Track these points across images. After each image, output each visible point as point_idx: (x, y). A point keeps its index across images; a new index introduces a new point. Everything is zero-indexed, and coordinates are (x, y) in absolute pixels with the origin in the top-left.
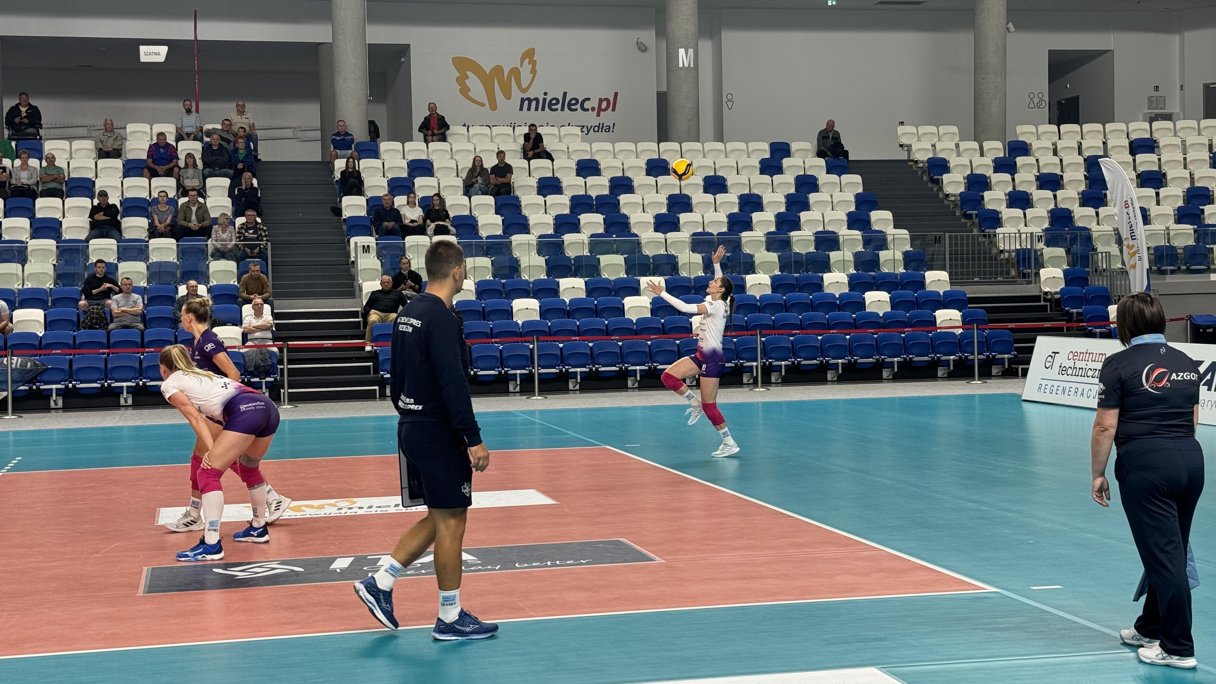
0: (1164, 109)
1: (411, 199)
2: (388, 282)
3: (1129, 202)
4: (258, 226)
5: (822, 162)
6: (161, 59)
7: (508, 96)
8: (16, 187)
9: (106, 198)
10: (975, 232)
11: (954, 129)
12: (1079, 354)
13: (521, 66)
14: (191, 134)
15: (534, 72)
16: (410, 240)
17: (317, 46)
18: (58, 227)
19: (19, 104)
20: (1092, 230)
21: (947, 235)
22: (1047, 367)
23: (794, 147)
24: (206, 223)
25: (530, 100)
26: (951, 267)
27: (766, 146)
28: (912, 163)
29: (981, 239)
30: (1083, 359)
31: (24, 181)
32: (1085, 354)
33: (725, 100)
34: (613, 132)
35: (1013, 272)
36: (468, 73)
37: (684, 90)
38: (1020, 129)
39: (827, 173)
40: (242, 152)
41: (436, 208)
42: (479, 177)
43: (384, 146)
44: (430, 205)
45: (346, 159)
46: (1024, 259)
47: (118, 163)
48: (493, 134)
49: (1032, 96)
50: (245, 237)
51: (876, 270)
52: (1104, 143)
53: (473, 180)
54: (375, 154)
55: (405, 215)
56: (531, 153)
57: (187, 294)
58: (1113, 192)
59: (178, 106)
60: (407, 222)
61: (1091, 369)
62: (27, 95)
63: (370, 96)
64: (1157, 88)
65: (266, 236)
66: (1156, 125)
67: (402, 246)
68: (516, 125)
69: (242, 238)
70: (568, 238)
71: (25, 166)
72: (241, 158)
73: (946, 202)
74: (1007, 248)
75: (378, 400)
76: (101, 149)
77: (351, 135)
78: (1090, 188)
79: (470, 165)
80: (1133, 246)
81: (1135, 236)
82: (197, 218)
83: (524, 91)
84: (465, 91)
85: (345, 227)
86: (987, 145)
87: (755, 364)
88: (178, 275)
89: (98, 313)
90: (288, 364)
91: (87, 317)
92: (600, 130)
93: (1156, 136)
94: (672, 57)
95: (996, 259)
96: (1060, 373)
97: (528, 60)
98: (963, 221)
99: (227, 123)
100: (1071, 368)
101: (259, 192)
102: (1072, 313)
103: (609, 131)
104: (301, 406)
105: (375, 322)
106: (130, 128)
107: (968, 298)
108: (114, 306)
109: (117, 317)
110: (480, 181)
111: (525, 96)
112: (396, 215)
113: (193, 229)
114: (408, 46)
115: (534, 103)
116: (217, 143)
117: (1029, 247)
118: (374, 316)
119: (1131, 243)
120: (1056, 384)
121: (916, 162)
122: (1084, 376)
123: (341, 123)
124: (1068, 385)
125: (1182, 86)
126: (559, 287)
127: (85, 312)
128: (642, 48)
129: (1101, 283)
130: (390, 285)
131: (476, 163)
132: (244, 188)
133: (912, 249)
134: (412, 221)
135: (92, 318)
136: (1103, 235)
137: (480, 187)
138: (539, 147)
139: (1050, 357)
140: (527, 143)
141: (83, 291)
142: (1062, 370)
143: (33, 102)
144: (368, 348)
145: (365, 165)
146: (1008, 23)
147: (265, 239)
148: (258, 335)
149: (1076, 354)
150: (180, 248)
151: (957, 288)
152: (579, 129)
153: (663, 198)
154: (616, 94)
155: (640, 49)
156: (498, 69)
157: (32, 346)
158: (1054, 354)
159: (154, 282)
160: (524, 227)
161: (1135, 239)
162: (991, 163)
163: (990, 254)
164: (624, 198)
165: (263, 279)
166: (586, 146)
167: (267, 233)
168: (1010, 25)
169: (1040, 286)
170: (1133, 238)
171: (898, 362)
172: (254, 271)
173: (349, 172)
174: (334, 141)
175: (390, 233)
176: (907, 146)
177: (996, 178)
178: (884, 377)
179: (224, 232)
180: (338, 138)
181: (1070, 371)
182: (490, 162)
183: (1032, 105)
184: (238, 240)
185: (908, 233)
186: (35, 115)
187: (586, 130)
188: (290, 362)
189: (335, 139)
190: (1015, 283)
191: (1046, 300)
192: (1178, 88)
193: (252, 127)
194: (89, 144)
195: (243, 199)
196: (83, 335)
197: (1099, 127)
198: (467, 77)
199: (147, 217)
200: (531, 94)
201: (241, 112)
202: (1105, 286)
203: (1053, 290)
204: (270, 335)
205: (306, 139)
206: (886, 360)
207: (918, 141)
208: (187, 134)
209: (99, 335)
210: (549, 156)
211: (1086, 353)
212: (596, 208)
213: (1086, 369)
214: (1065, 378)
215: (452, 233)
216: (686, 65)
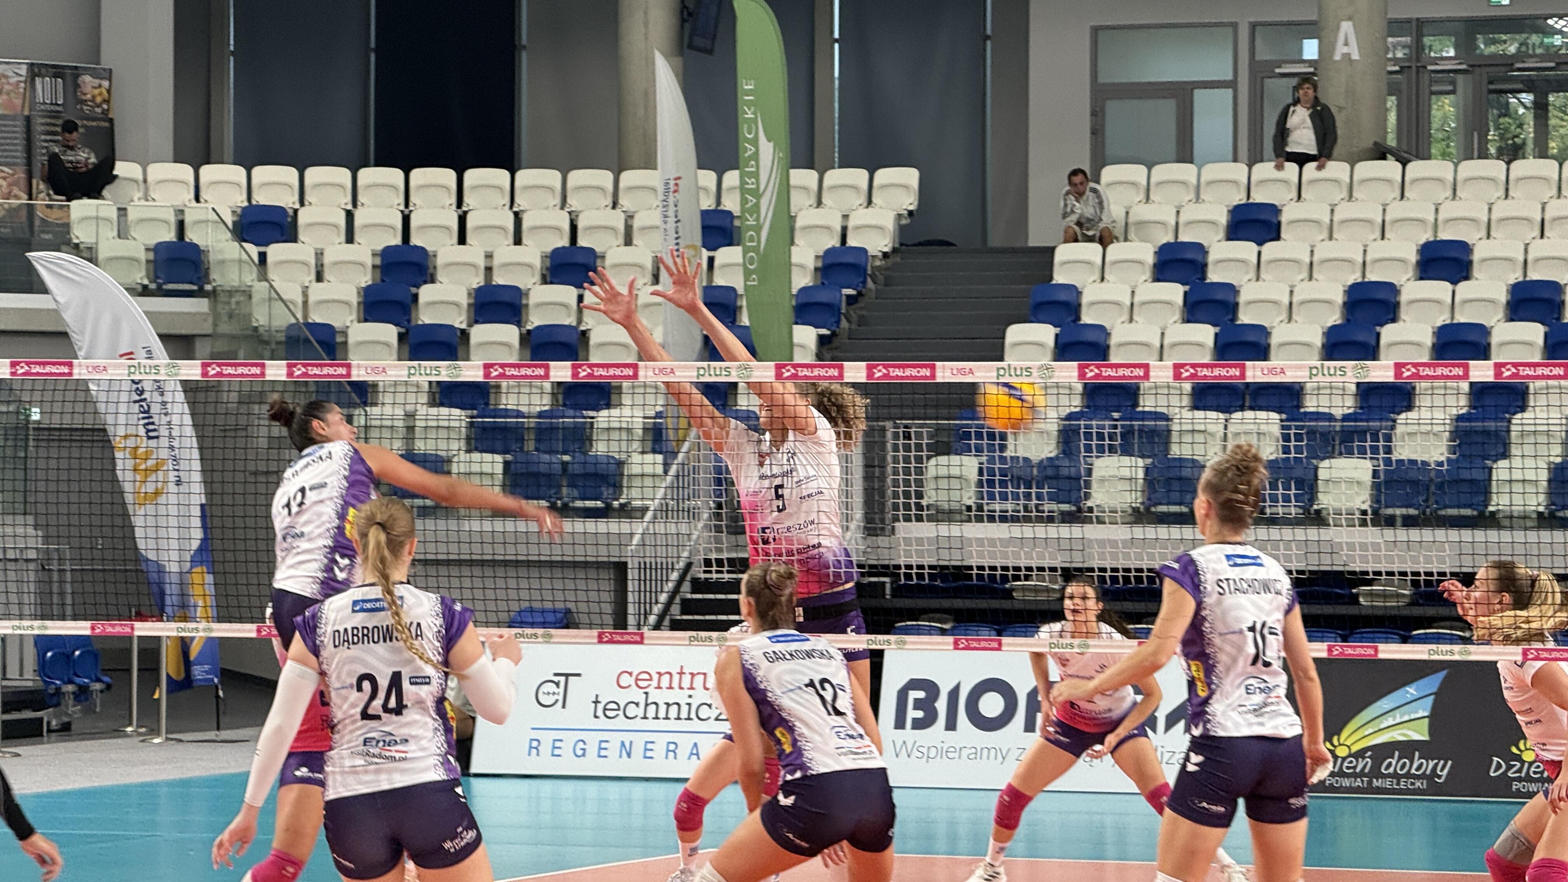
3: (140, 356)
12: (655, 676)
30: (675, 684)
32: (676, 678)
58: (83, 332)
81: (157, 430)
96: (600, 713)
100: (637, 704)
120: (591, 737)
122: (689, 719)
124: (639, 740)
139: (550, 684)
142: (605, 709)
161: (159, 437)
170: (152, 434)
211: (681, 673)
213: (688, 704)
214: (620, 722)
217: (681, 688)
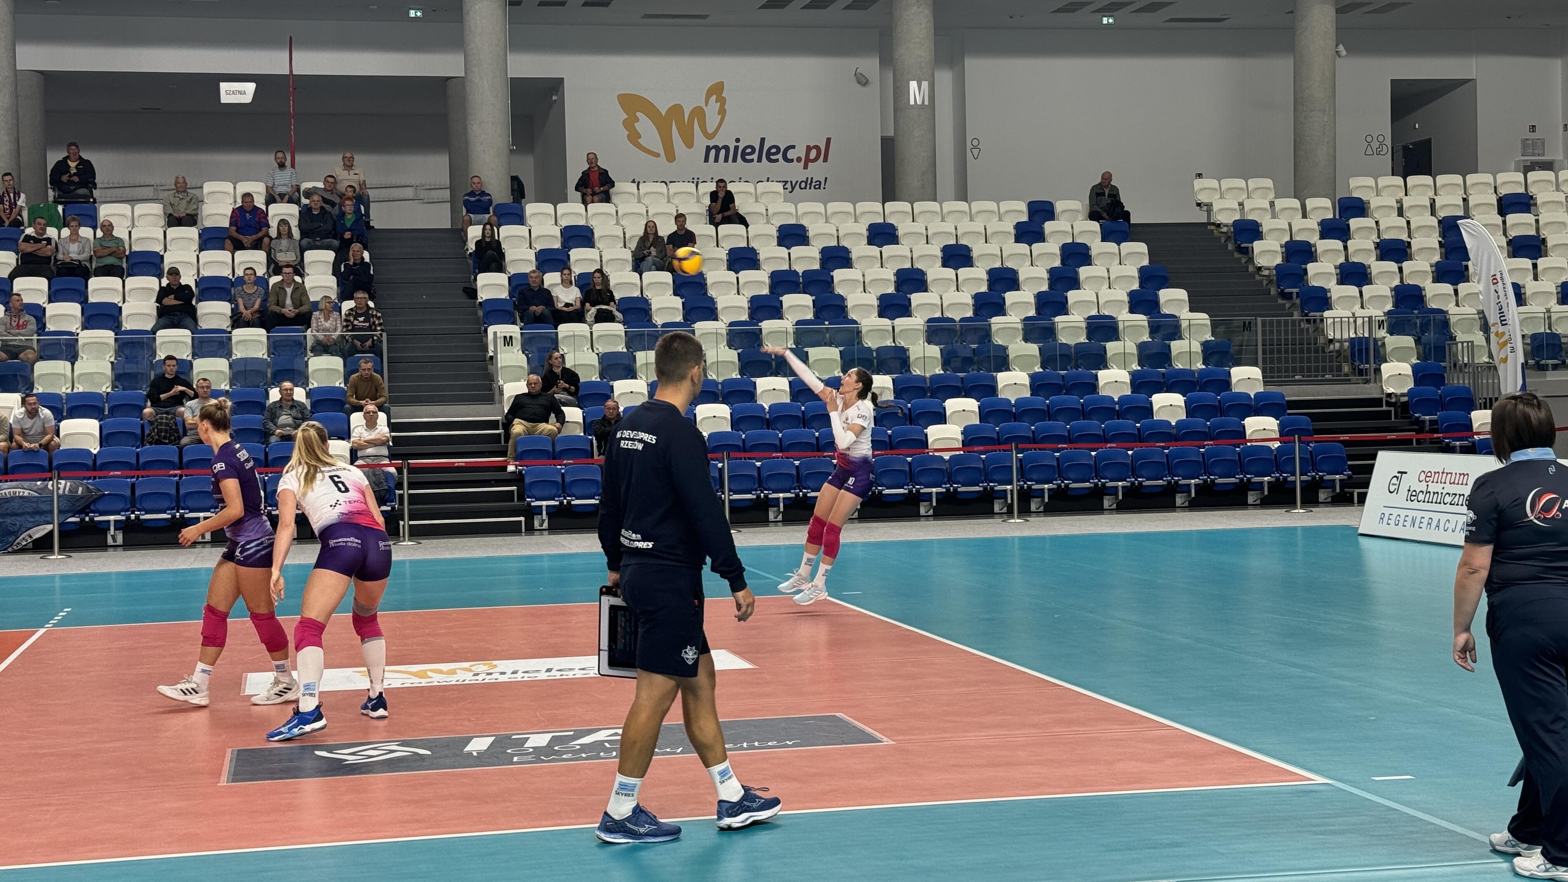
0: (1543, 155)
1: (564, 277)
2: (535, 384)
3: (1498, 277)
4: (370, 312)
5: (1095, 226)
6: (247, 99)
7: (689, 143)
8: (64, 263)
9: (178, 277)
10: (1296, 316)
11: (1268, 183)
12: (1433, 474)
13: (706, 106)
14: (285, 195)
15: (722, 112)
16: (565, 329)
17: (445, 80)
18: (117, 314)
19: (67, 157)
20: (1450, 313)
21: (1259, 319)
22: (1392, 490)
23: (1059, 206)
24: (305, 308)
25: (718, 149)
26: (1264, 360)
27: (1022, 206)
28: (1213, 227)
29: (1304, 325)
30: (1439, 481)
31: (74, 256)
32: (1441, 474)
33: (969, 146)
34: (824, 188)
35: (1346, 368)
36: (638, 114)
37: (916, 135)
38: (1354, 182)
39: (1102, 241)
40: (349, 217)
41: (598, 288)
42: (652, 248)
43: (531, 209)
44: (589, 284)
45: (482, 226)
46: (1360, 351)
47: (192, 232)
48: (671, 192)
49: (1369, 139)
50: (354, 326)
51: (1166, 365)
52: (1464, 200)
53: (645, 252)
54: (519, 218)
55: (557, 297)
56: (719, 217)
57: (281, 399)
58: (1477, 264)
59: (268, 159)
60: (560, 305)
61: (1449, 494)
62: (77, 147)
63: (513, 145)
64: (1533, 128)
65: (380, 324)
66: (1532, 176)
67: (554, 337)
68: (700, 181)
69: (350, 328)
70: (767, 326)
71: (74, 237)
72: (348, 225)
73: (1258, 278)
74: (1338, 336)
75: (523, 534)
76: (170, 215)
77: (489, 195)
78: (1447, 258)
79: (641, 232)
80: (1503, 334)
81: (1505, 320)
82: (293, 303)
83: (710, 137)
84: (634, 137)
85: (480, 313)
86: (1311, 203)
87: (1009, 487)
88: (269, 375)
89: (167, 424)
90: (409, 489)
91: (154, 429)
92: (808, 186)
93: (1532, 190)
94: (901, 92)
95: (1323, 351)
96: (1409, 498)
97: (715, 96)
98: (1280, 301)
99: (331, 181)
100: (1423, 492)
101: (372, 268)
102: (1424, 421)
103: (819, 188)
104: (425, 542)
105: (519, 434)
106: (208, 187)
107: (1288, 402)
108: (188, 415)
109: (191, 429)
110: (654, 253)
111: (711, 143)
112: (546, 297)
113: (288, 316)
114: (561, 81)
115: (723, 153)
116: (318, 206)
117: (1366, 335)
118: (518, 427)
119: (1501, 329)
120: (1403, 513)
121: (1219, 225)
122: (1440, 503)
123: (476, 180)
124: (1420, 515)
125: (1566, 125)
126: (755, 388)
127: (151, 423)
128: (862, 81)
129: (1461, 382)
130: (538, 388)
131: (648, 229)
132: (351, 263)
133: (1213, 339)
134: (567, 305)
135: (160, 431)
136: (1466, 319)
137: (653, 260)
138: (729, 209)
139: (1395, 478)
140: (714, 204)
141: (148, 396)
142: (1411, 495)
143: (85, 156)
144: (511, 468)
145: (506, 232)
146: (1337, 45)
147: (379, 328)
148: (370, 451)
149: (1429, 474)
150: (272, 340)
151: (1273, 389)
152: (781, 185)
153: (889, 274)
154: (828, 141)
155: (859, 82)
156: (676, 110)
157: (83, 466)
158: (1400, 475)
159: (238, 384)
160: (710, 312)
161: (1506, 324)
162: (1316, 227)
163: (1315, 344)
164: (839, 275)
165: (377, 379)
166: (791, 208)
167: (382, 321)
168: (1341, 48)
169: (1382, 386)
170: (1503, 323)
171: (1195, 485)
172: (364, 370)
173: (486, 243)
174: (466, 203)
175: (538, 320)
176: (1206, 205)
177: (1323, 246)
178: (1177, 505)
179: (326, 319)
180: (473, 199)
181: (1421, 497)
182: (666, 229)
183: (1369, 152)
184: (344, 330)
185: (1208, 317)
186: (87, 172)
187: (790, 186)
188: (411, 486)
189: (469, 200)
190: (1348, 382)
191: (1389, 404)
192: (1561, 128)
193: (363, 185)
194: (156, 209)
195: (352, 277)
196: (149, 452)
197: (1457, 179)
198: (637, 120)
199: (229, 301)
200: (719, 141)
201: (349, 166)
202: (1467, 385)
203: (1399, 391)
204: (385, 451)
205: (431, 201)
206: (1180, 482)
207: (1221, 198)
208: (280, 195)
209: (169, 452)
210: (742, 221)
211: (1443, 473)
212: (803, 288)
213: (1442, 493)
214: (1415, 504)
215: (618, 319)
216: (919, 102)
217: (1441, 483)
